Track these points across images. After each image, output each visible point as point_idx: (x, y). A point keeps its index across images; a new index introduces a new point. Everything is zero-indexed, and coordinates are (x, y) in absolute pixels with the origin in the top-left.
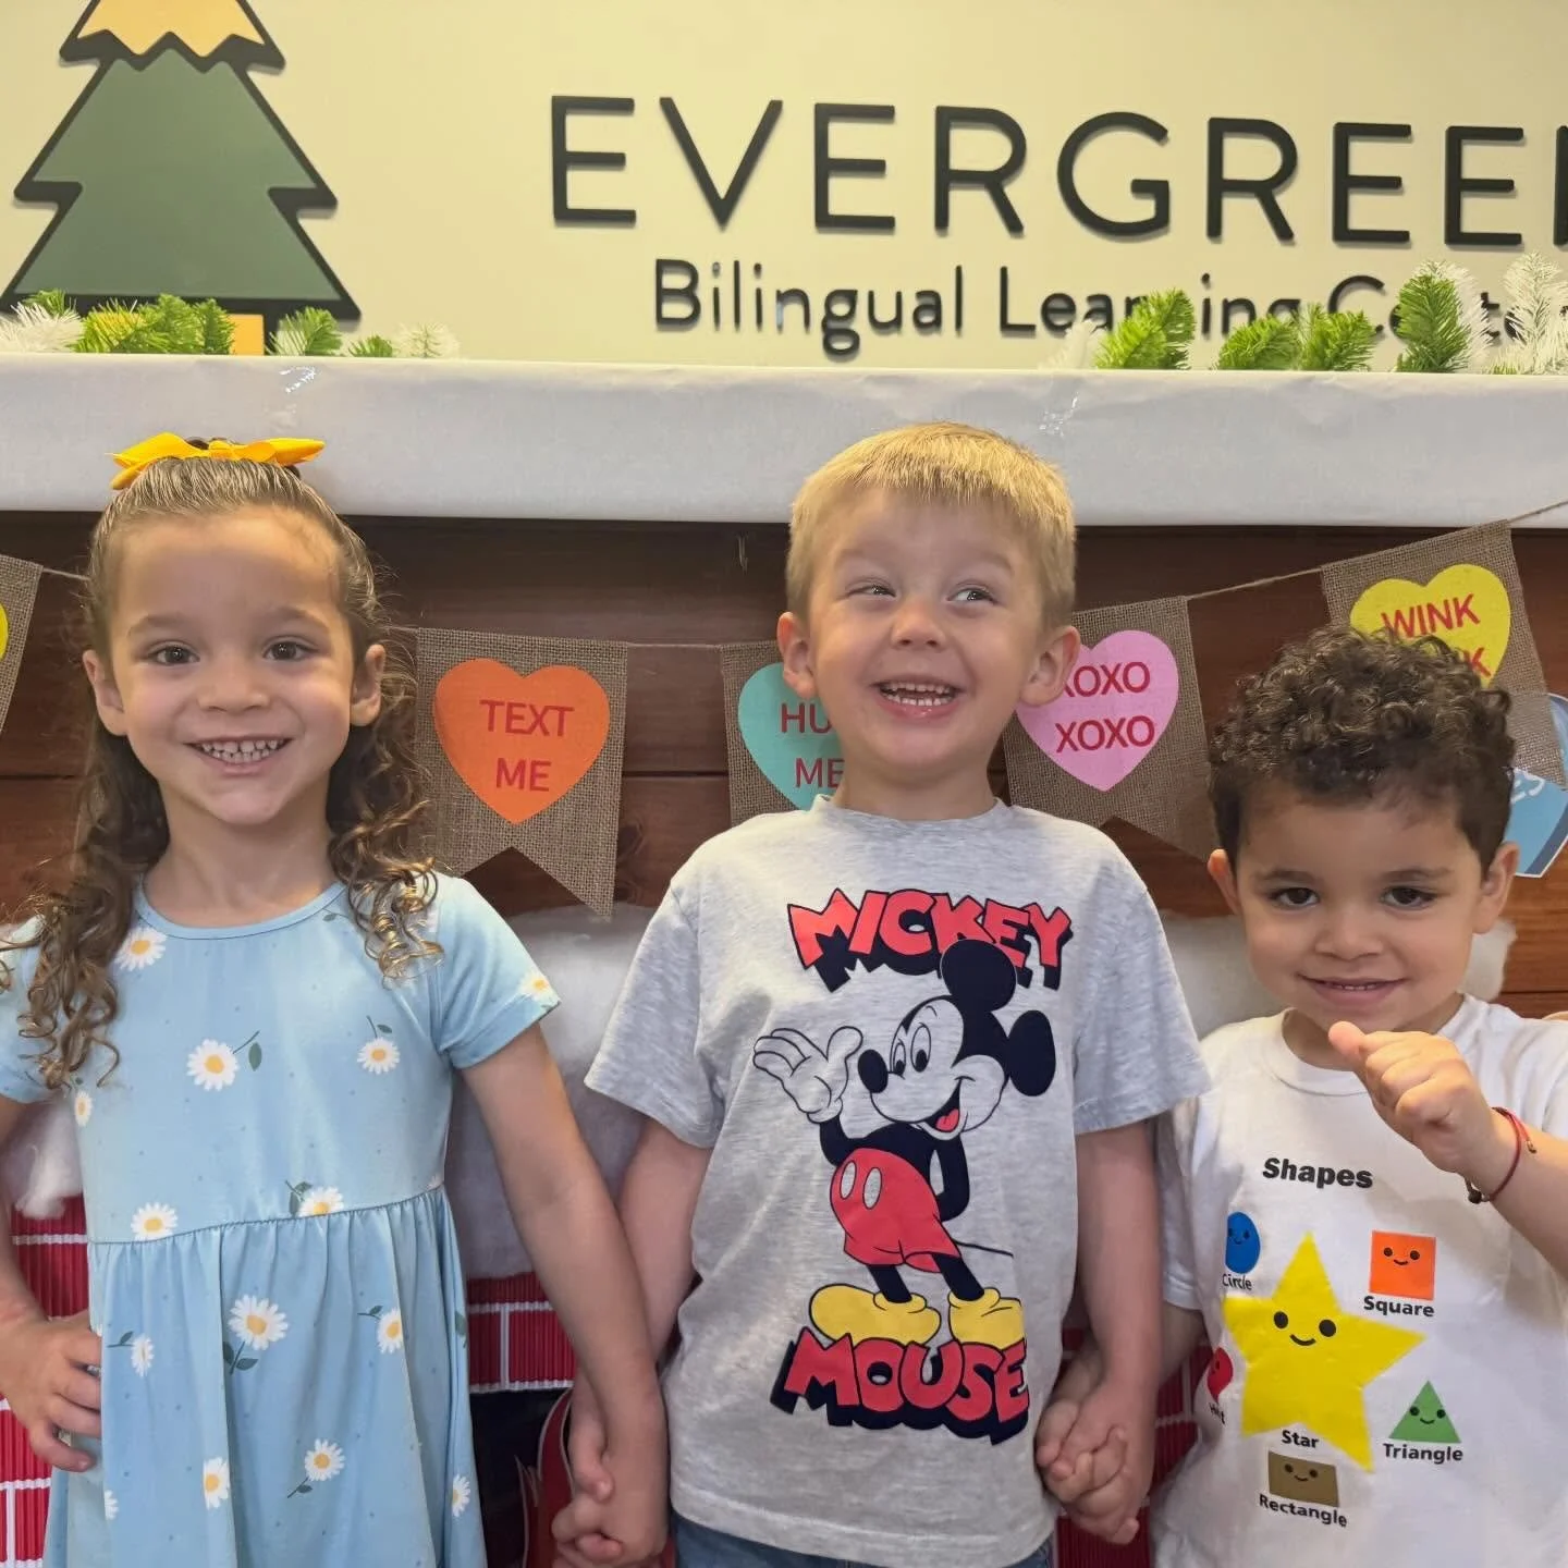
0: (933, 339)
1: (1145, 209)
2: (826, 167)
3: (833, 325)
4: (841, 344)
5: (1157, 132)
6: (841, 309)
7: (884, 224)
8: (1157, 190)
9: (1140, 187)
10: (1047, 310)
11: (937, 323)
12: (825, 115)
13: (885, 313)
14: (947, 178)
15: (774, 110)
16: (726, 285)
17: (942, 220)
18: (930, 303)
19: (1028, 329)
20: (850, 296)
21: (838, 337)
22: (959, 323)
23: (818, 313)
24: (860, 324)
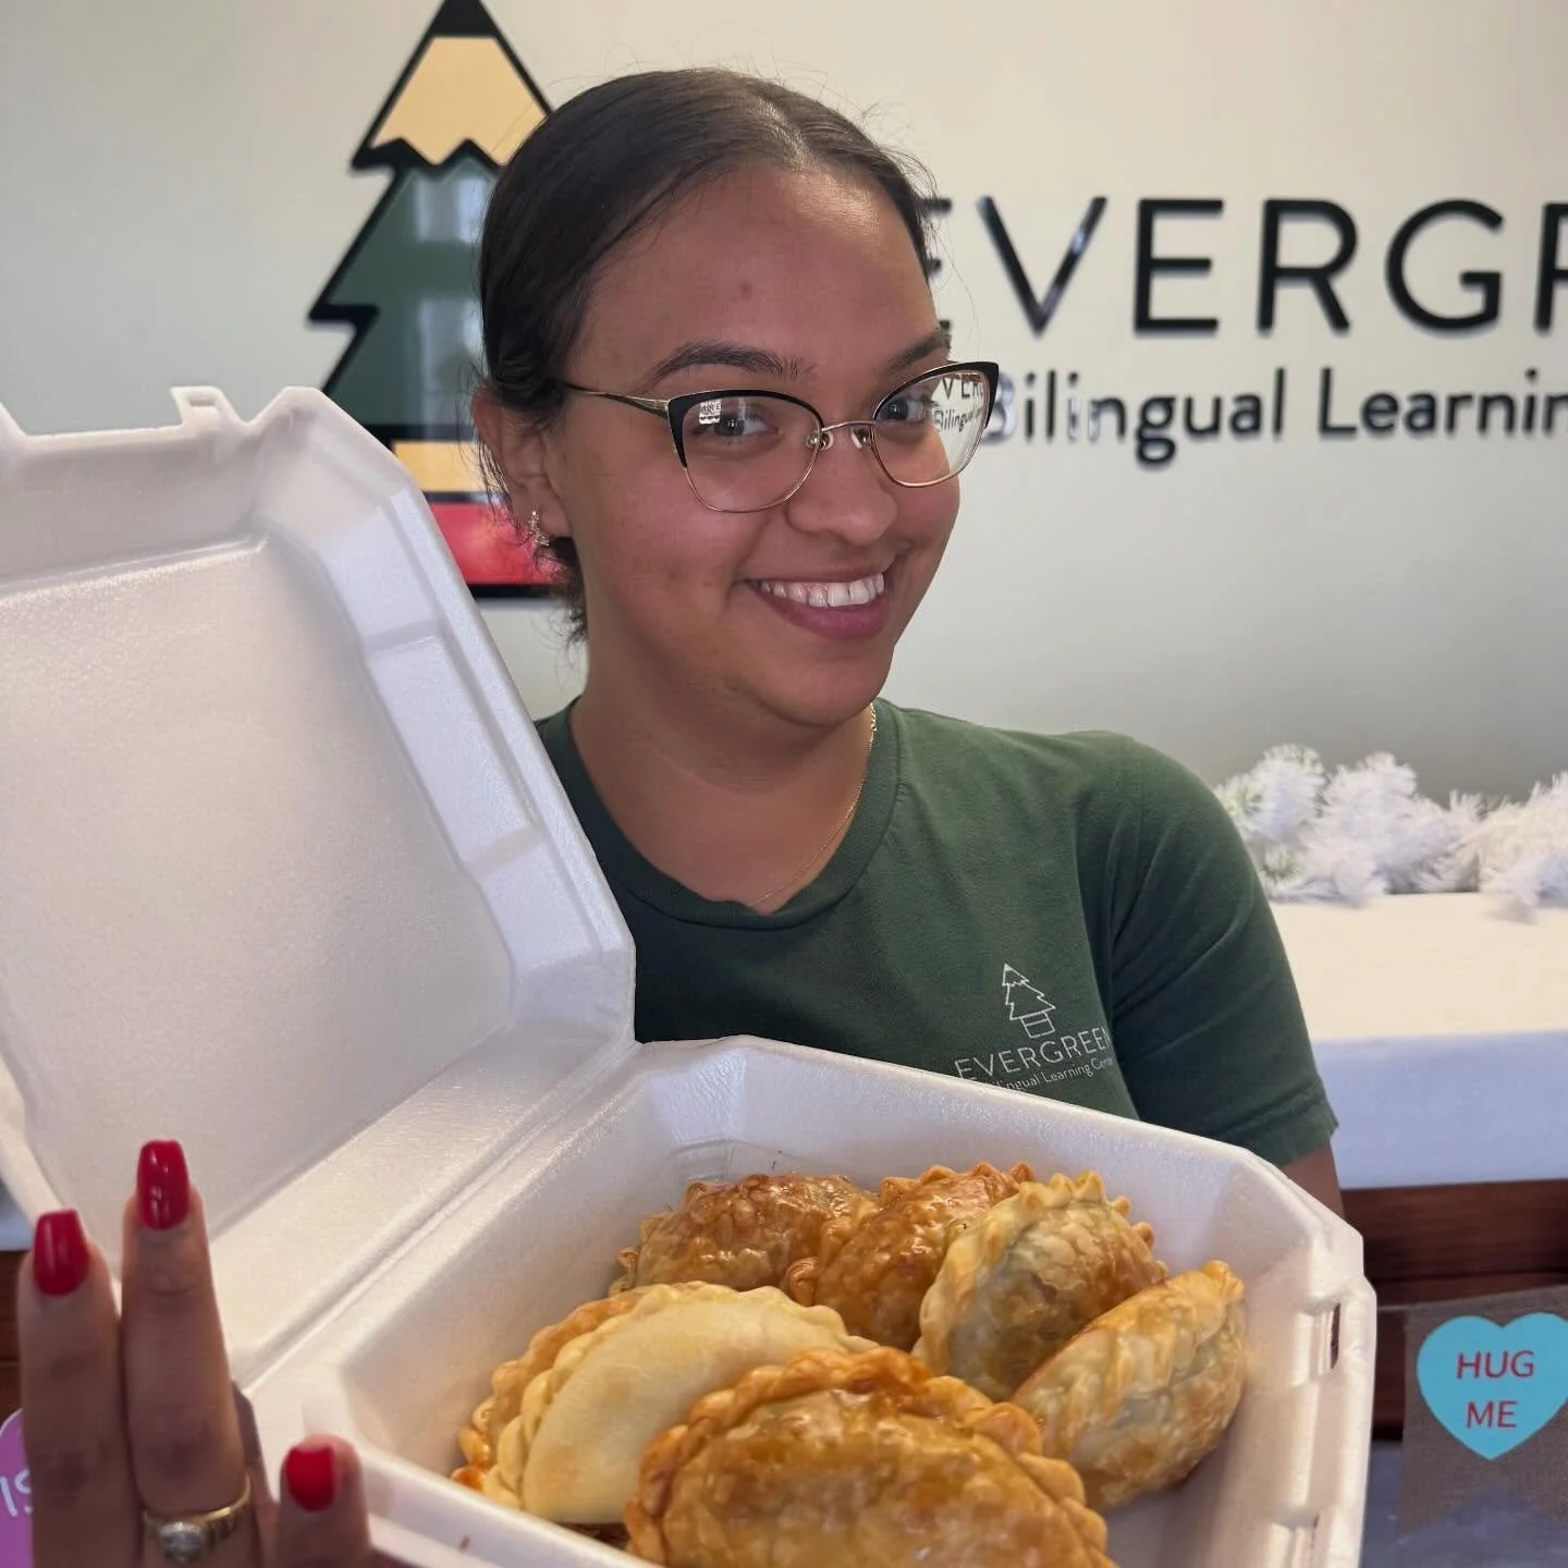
0: (1250, 445)
1: (1473, 302)
2: (1148, 266)
3: (1149, 433)
4: (1156, 452)
5: (1490, 218)
6: (1157, 416)
7: (1207, 325)
8: (1489, 283)
9: (1470, 279)
10: (1369, 411)
11: (1256, 427)
12: (1149, 210)
13: (1202, 418)
14: (1272, 274)
15: (1098, 206)
16: (1039, 394)
17: (1266, 319)
18: (1251, 406)
19: (1348, 431)
20: (1167, 403)
21: (1153, 447)
22: (1278, 426)
23: (1133, 422)
24: (1176, 431)
